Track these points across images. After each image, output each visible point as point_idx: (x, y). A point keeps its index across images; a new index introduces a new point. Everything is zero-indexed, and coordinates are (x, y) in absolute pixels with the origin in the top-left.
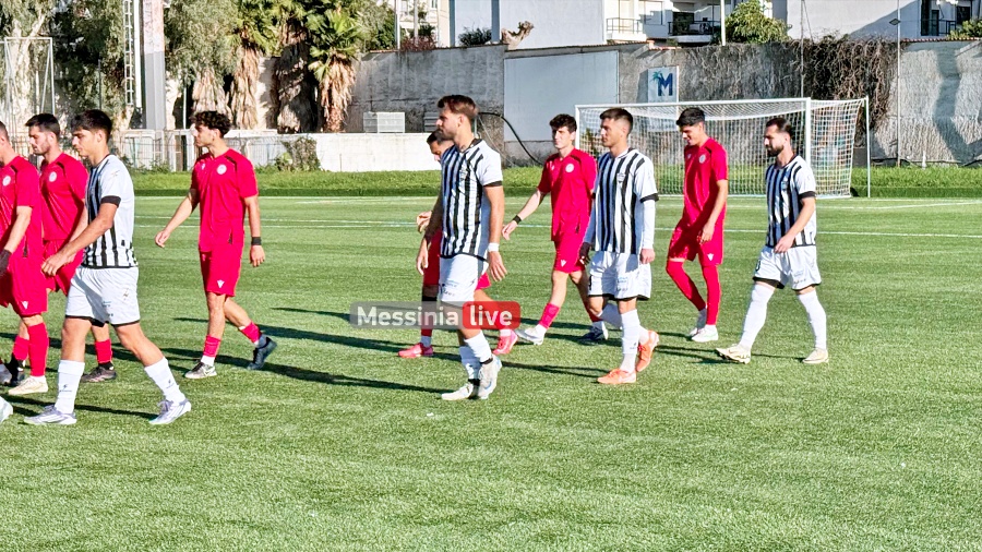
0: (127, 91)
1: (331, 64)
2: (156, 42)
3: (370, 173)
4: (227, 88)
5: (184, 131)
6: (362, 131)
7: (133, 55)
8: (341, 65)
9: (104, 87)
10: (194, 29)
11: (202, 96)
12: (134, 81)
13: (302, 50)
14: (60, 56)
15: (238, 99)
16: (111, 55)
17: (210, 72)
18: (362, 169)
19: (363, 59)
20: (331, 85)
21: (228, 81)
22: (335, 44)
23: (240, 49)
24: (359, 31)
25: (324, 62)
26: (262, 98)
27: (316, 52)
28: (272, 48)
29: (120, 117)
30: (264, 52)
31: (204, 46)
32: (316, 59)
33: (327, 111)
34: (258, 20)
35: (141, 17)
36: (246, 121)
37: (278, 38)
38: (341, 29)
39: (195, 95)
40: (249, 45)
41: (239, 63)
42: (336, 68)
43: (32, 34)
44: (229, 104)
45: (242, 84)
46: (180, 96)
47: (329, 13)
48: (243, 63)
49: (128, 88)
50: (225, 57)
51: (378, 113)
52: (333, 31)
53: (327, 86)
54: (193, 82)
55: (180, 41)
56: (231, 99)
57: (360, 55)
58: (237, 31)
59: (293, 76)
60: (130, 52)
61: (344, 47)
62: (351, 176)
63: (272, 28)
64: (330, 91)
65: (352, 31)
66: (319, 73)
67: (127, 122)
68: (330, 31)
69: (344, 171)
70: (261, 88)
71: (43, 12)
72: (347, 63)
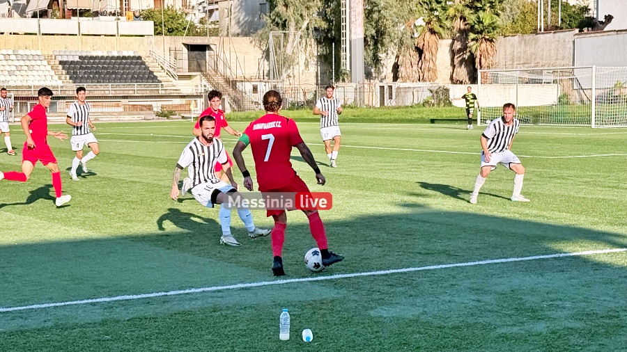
1: (482, 42)
2: (358, 32)
4: (419, 58)
7: (346, 40)
8: (488, 43)
13: (464, 33)
15: (426, 65)
20: (481, 56)
22: (482, 31)
24: (498, 23)
25: (477, 42)
27: (472, 36)
28: (446, 34)
30: (441, 36)
32: (472, 40)
33: (479, 71)
36: (430, 77)
38: (486, 22)
40: (432, 32)
42: (484, 45)
43: (302, 29)
44: (421, 69)
47: (481, 14)
48: (428, 43)
49: (343, 60)
52: (482, 22)
53: (478, 57)
56: (421, 64)
57: (499, 37)
59: (462, 50)
61: (489, 32)
63: (446, 22)
64: (480, 59)
65: (493, 23)
66: (474, 48)
68: (480, 22)
71: (308, 17)
72: (491, 41)
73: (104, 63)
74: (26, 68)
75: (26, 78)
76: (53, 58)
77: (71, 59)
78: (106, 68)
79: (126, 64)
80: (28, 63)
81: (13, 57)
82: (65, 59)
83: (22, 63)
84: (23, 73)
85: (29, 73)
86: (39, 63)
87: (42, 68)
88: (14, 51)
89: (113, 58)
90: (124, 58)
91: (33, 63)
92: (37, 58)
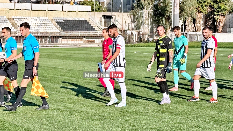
0: (170, 23)
2: (177, 11)
3: (229, 43)
4: (194, 22)
5: (183, 32)
6: (227, 33)
7: (172, 14)
8: (222, 16)
9: (165, 22)
10: (186, 8)
11: (188, 24)
12: (172, 20)
13: (213, 13)
14: (155, 15)
15: (196, 25)
16: (167, 14)
17: (190, 18)
18: (226, 42)
19: (228, 15)
20: (219, 21)
21: (194, 20)
22: (221, 11)
23: (197, 12)
24: (227, 8)
25: (218, 16)
26: (202, 25)
27: (216, 13)
28: (205, 12)
29: (168, 29)
30: (203, 13)
31: (189, 12)
32: (216, 15)
33: (218, 28)
34: (202, 6)
35: (174, 6)
36: (198, 30)
37: (207, 10)
38: (222, 8)
39: (186, 24)
40: (200, 12)
41: (197, 16)
42: (221, 17)
43: (149, 10)
44: (194, 26)
45: (197, 21)
46: (182, 24)
47: (219, 4)
48: (198, 16)
49: (170, 22)
50: (194, 15)
51: (231, 28)
52: (220, 8)
54: (186, 21)
55: (183, 11)
56: (195, 25)
57: (227, 14)
58: (197, 8)
59: (210, 19)
60: (171, 14)
61: (223, 12)
62: (224, 43)
63: (205, 7)
64: (219, 23)
65: (225, 8)
66: (217, 18)
67: (170, 30)
69: (222, 42)
70: (202, 22)
71: (151, 5)
72: (223, 16)
73: (73, 23)
74: (44, 24)
75: (45, 29)
76: (53, 20)
77: (60, 21)
78: (75, 25)
79: (81, 23)
80: (44, 22)
81: (38, 20)
82: (58, 21)
83: (42, 22)
84: (43, 26)
85: (46, 26)
86: (48, 22)
87: (50, 24)
88: (38, 18)
89: (76, 21)
90: (80, 21)
91: (46, 22)
92: (47, 20)
